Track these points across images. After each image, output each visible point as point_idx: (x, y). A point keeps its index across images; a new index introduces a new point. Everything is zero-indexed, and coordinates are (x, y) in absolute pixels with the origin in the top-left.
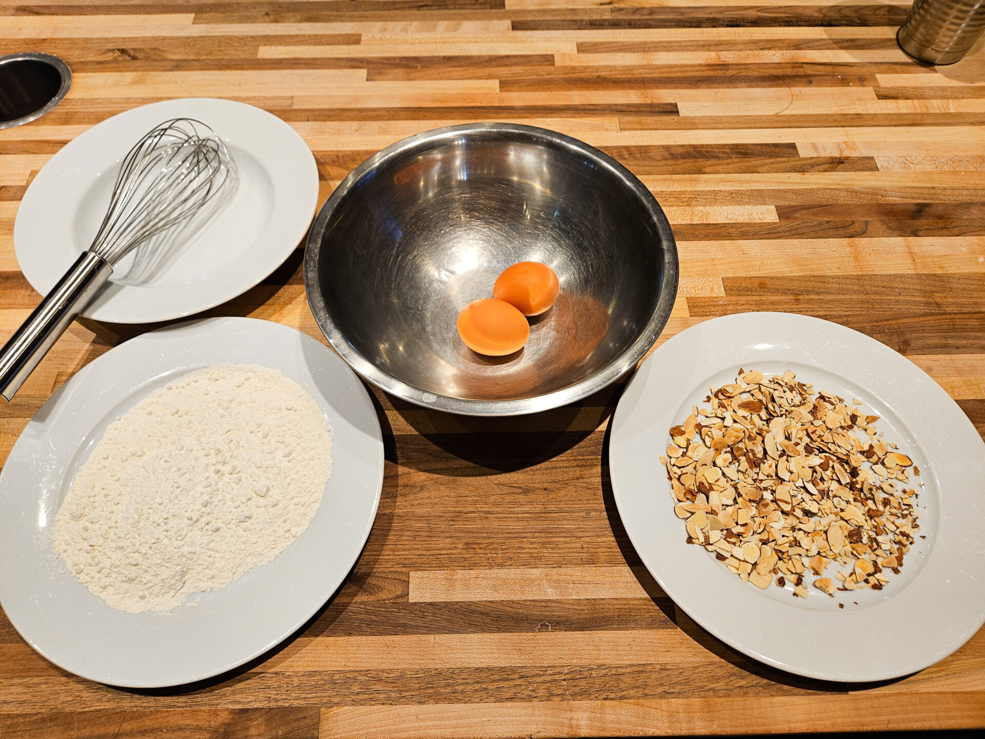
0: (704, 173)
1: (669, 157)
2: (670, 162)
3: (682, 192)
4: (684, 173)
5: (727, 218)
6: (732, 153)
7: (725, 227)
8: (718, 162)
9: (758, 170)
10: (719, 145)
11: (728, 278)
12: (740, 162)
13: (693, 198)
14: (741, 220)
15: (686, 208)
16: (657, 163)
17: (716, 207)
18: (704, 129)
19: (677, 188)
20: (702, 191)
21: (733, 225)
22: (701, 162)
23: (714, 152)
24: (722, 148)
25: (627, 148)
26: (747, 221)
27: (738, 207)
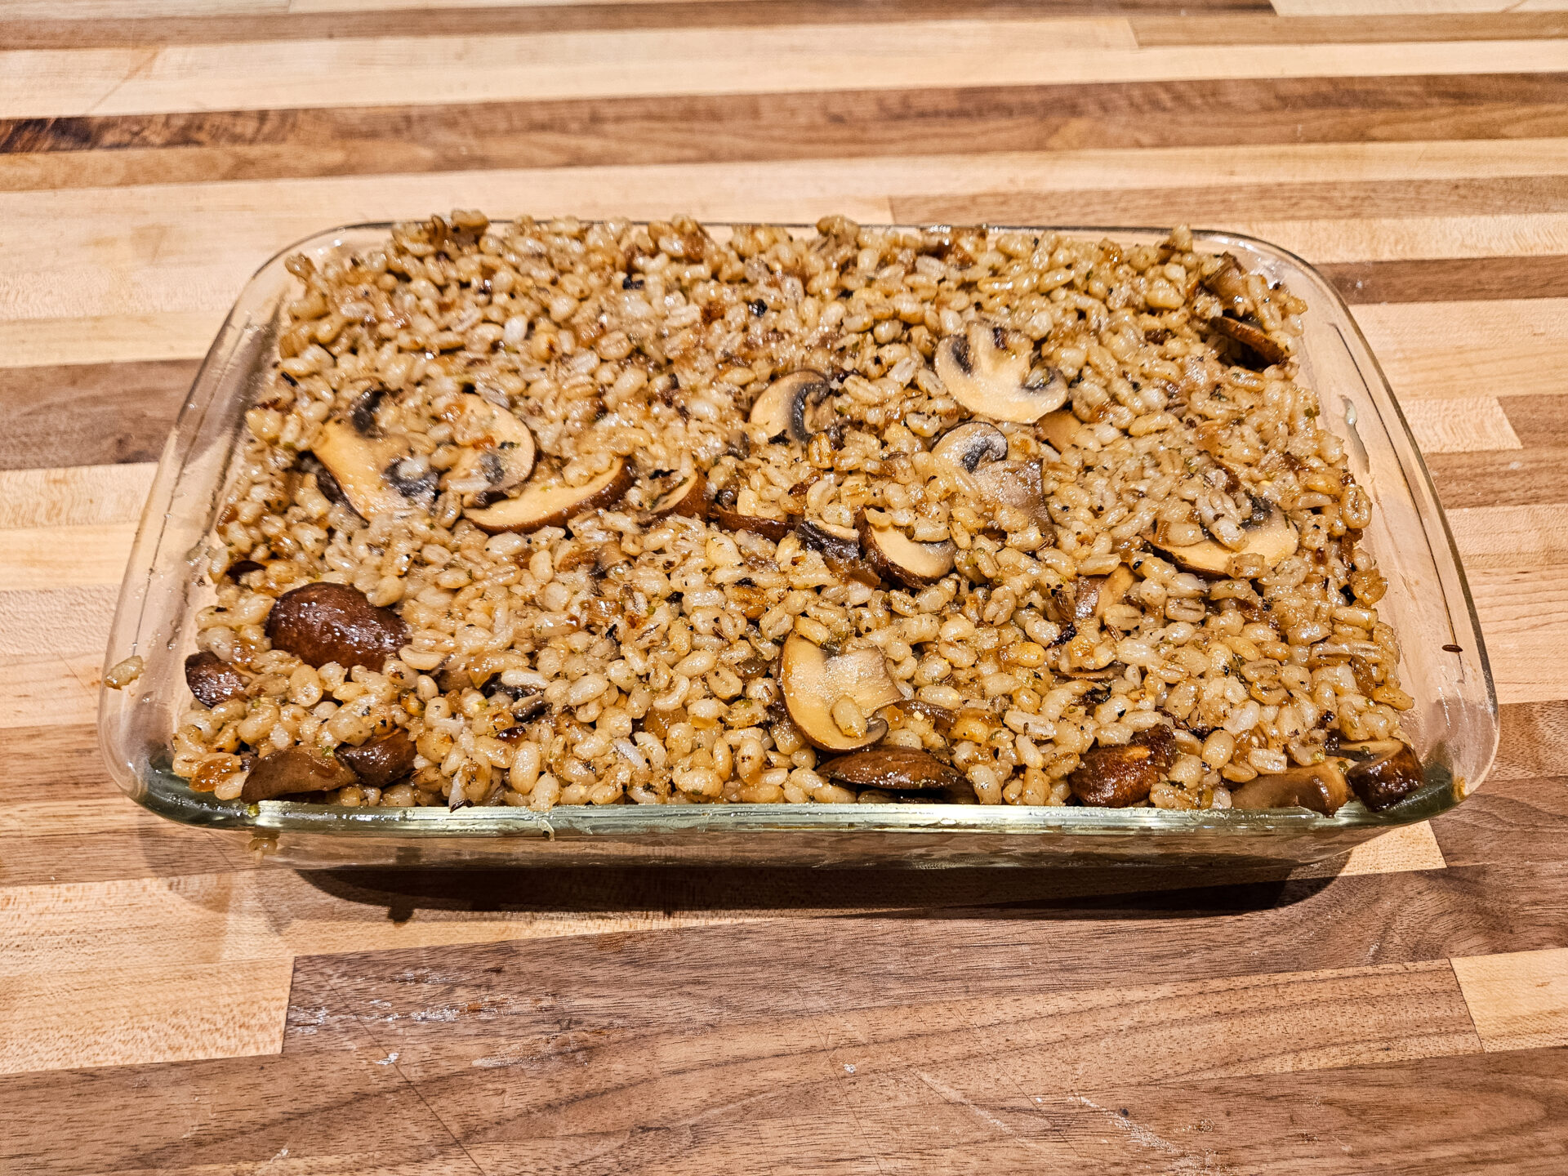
0: (1374, 140)
1: (1274, 103)
2: (1279, 116)
3: (1333, 186)
4: (1325, 139)
5: (1463, 245)
6: (1430, 95)
7: (1464, 267)
8: (1399, 114)
9: (1504, 131)
10: (1393, 77)
11: (1514, 399)
12: (1453, 114)
13: (1363, 199)
14: (1500, 250)
15: (1352, 222)
16: (1251, 119)
17: (1427, 220)
18: (1345, 42)
19: (1318, 174)
20: (1381, 182)
21: (1485, 263)
22: (1356, 116)
23: (1383, 93)
24: (1401, 84)
25: (1167, 86)
26: (1516, 251)
27: (1483, 219)
